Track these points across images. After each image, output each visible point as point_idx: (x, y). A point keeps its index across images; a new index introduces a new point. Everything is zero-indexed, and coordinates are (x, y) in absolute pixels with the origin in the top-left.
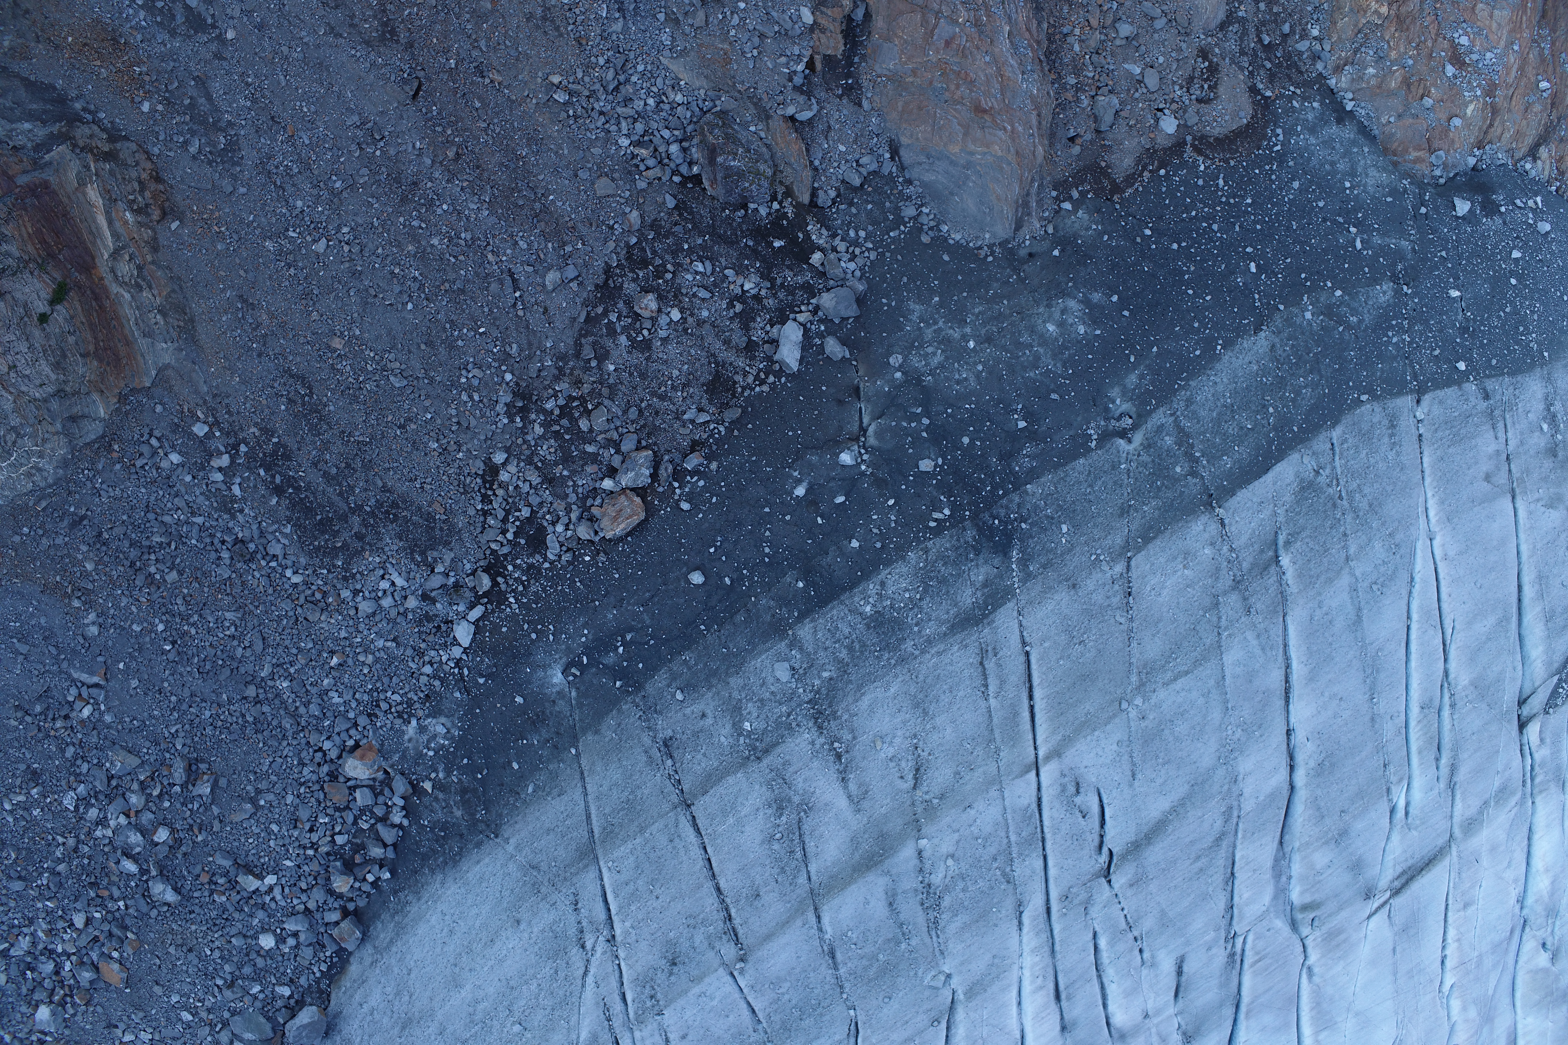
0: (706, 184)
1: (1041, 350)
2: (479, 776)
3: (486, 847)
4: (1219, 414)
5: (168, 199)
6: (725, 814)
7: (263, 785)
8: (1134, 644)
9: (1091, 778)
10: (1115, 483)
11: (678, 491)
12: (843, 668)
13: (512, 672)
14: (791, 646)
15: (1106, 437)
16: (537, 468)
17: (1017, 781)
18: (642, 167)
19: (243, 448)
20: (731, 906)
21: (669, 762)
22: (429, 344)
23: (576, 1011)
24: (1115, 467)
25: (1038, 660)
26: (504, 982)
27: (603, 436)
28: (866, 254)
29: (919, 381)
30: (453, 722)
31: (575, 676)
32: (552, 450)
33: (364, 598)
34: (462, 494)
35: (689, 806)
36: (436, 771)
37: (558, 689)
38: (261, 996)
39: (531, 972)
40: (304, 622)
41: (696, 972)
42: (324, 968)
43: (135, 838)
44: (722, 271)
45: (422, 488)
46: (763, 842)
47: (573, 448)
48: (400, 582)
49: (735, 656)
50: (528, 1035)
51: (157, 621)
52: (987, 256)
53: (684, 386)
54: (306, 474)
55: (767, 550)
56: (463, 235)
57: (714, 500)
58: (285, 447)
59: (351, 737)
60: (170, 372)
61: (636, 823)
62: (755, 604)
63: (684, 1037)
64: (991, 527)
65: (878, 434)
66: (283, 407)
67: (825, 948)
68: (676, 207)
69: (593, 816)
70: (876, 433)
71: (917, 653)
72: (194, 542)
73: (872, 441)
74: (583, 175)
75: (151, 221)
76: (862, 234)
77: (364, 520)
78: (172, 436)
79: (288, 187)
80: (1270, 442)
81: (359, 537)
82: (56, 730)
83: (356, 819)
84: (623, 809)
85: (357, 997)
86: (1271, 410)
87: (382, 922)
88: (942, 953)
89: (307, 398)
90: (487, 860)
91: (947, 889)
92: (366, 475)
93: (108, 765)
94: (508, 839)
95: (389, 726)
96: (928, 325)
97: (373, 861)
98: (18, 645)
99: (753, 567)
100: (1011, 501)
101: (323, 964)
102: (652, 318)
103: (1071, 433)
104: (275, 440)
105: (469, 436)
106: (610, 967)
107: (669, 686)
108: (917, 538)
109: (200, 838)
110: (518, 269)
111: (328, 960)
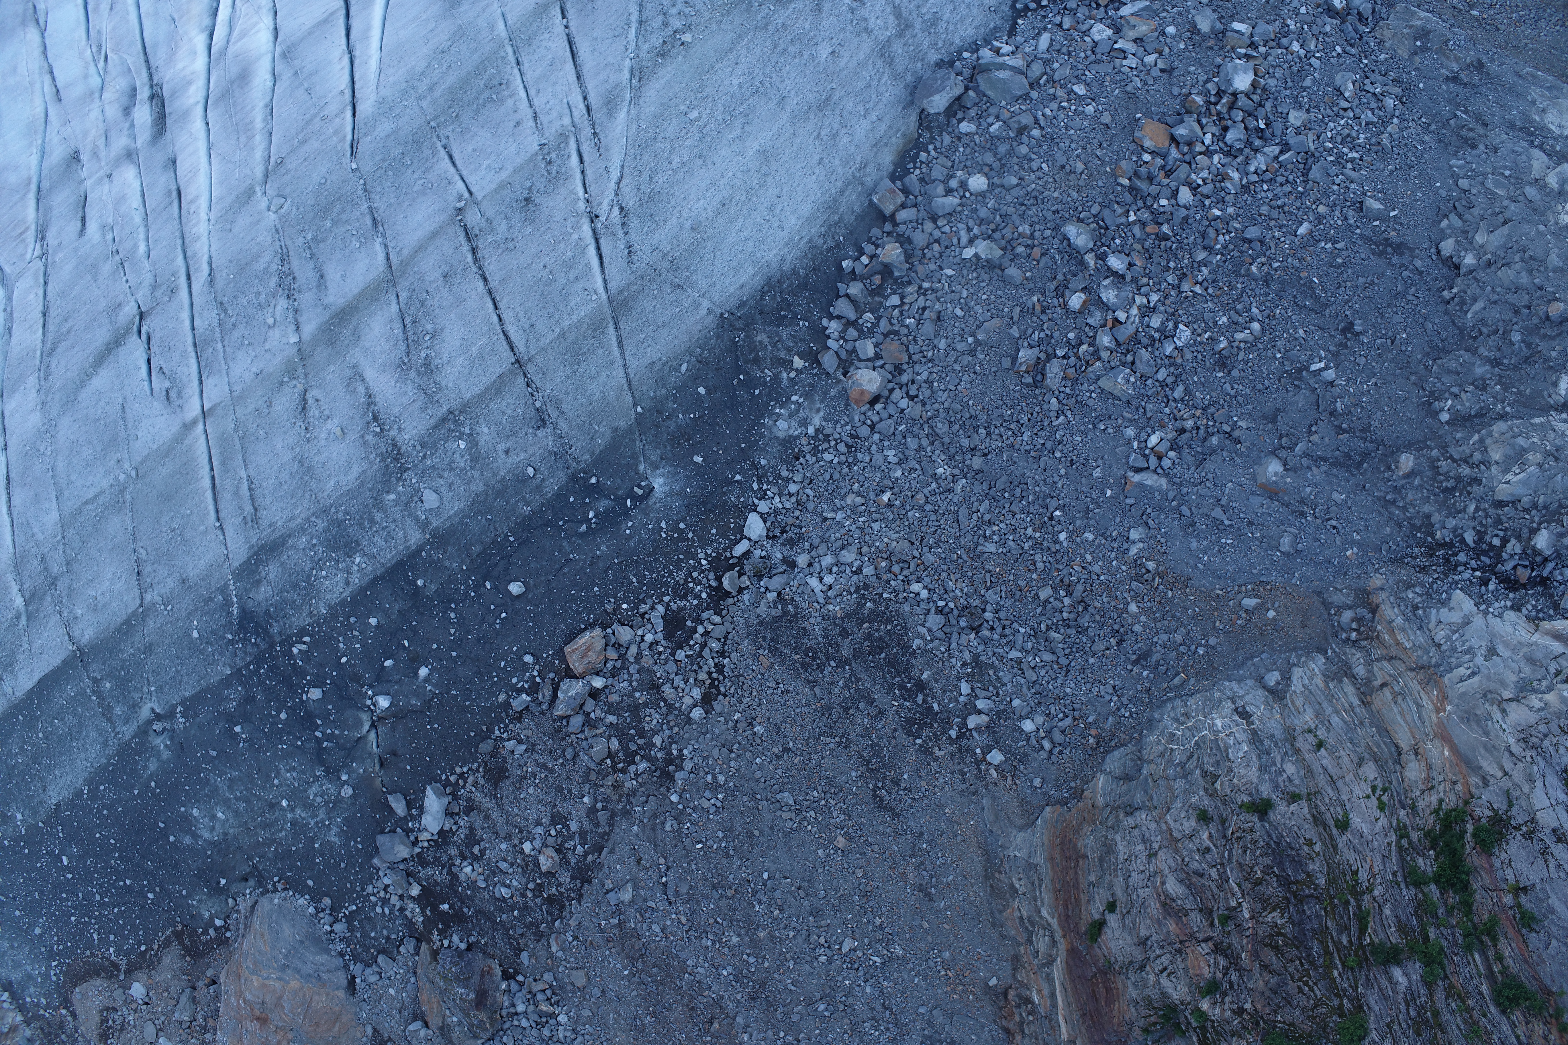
0: (498, 971)
1: (227, 794)
2: (741, 377)
3: (733, 303)
4: (81, 733)
5: (1000, 1009)
6: (480, 356)
7: (967, 359)
8: (130, 529)
9: (158, 405)
10: (159, 674)
11: (536, 673)
12: (378, 503)
13: (706, 487)
14: (427, 523)
15: (170, 715)
16: (665, 701)
17: (218, 401)
18: (548, 992)
19: (953, 733)
20: (471, 264)
21: (538, 404)
22: (751, 835)
23: (630, 140)
24: (160, 689)
25: (208, 513)
26: (709, 162)
27: (598, 732)
28: (375, 890)
29: (327, 771)
30: (771, 432)
31: (639, 487)
32: (648, 719)
33: (851, 565)
34: (742, 675)
35: (517, 361)
36: (790, 380)
37: (658, 472)
38: (991, 120)
39: (680, 176)
40: (913, 539)
41: (505, 193)
42: (923, 155)
43: (1109, 295)
44: (488, 886)
45: (778, 684)
46: (442, 330)
47: (628, 720)
48: (814, 582)
49: (479, 512)
50: (683, 108)
51: (1065, 544)
52: (279, 881)
53: (524, 778)
54: (890, 703)
55: (452, 615)
56: (709, 943)
57: (503, 664)
58: (910, 733)
59: (878, 413)
60: (1019, 822)
61: (569, 341)
62: (463, 562)
63: (518, 124)
64: (258, 635)
65: (359, 723)
66: (906, 777)
67: (381, 228)
68: (521, 951)
69: (615, 344)
70: (362, 724)
71: (313, 519)
72: (1022, 630)
73: (365, 717)
74: (597, 992)
75: (1017, 988)
76: (378, 910)
77: (838, 651)
78: (1029, 751)
79: (880, 1008)
80: (39, 707)
81: (844, 633)
82: (1194, 416)
83: (876, 325)
84: (584, 354)
85: (883, 127)
86: (41, 735)
87: (853, 212)
88: (277, 230)
89: (880, 785)
90: (732, 289)
91: (274, 295)
92: (830, 699)
93: (1132, 379)
94: (709, 313)
95: (839, 426)
96: (322, 821)
97: (862, 278)
98: (1224, 517)
99: (466, 598)
100: (243, 659)
101: (924, 160)
102: (547, 846)
103: (198, 720)
104: (919, 741)
105: (723, 737)
106: (593, 189)
107: (543, 480)
108: (320, 625)
109: (1035, 299)
110: (662, 905)
111: (918, 165)
